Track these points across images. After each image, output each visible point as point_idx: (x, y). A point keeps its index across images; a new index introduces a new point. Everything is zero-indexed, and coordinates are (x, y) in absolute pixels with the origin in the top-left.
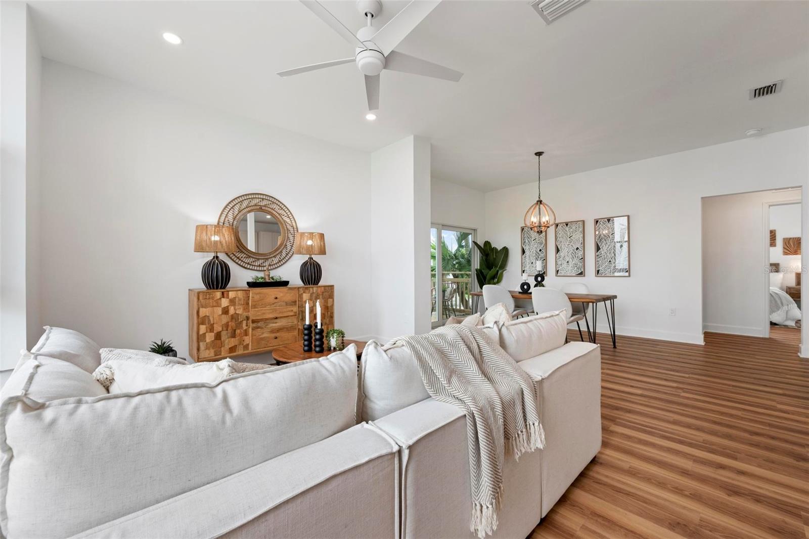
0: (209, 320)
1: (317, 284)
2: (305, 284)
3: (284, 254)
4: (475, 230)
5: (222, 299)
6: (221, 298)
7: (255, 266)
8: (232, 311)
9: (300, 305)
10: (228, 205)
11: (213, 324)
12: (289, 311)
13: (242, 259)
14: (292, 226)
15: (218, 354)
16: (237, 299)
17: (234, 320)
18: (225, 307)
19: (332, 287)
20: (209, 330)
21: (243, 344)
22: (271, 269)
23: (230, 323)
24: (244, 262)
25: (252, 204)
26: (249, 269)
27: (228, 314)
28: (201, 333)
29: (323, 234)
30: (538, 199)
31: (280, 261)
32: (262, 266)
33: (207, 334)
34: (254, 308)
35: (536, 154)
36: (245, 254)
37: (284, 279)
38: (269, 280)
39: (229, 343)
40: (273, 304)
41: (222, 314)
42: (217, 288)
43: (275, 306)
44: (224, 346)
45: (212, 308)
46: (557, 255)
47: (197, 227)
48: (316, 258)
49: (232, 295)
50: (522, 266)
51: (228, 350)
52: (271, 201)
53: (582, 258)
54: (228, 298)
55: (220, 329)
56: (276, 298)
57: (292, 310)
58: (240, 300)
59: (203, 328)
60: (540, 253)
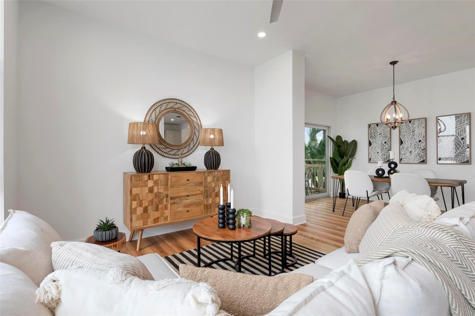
0: (139, 198)
1: (217, 169)
2: (208, 169)
3: (192, 146)
4: (328, 127)
5: (149, 181)
6: (147, 180)
7: (171, 155)
8: (155, 190)
9: (205, 186)
10: (151, 108)
11: (142, 200)
12: (197, 190)
13: (161, 149)
14: (198, 124)
15: (146, 224)
16: (159, 181)
17: (157, 197)
18: (150, 187)
19: (229, 171)
20: (139, 205)
21: (163, 216)
22: (183, 157)
23: (154, 200)
24: (163, 152)
25: (169, 107)
26: (166, 157)
27: (153, 193)
28: (133, 207)
29: (222, 130)
30: (392, 100)
31: (189, 151)
32: (176, 155)
33: (137, 208)
34: (172, 188)
35: (391, 63)
36: (164, 145)
37: (193, 165)
38: (182, 165)
39: (154, 215)
40: (186, 184)
41: (149, 192)
42: (144, 172)
43: (187, 187)
44: (150, 218)
45: (141, 188)
46: (401, 146)
47: (130, 124)
48: (216, 149)
49: (156, 177)
50: (369, 155)
51: (153, 221)
52: (183, 105)
53: (424, 149)
54: (153, 180)
55: (147, 204)
56: (188, 180)
57: (200, 190)
58: (161, 181)
59: (135, 204)
60: (385, 145)
